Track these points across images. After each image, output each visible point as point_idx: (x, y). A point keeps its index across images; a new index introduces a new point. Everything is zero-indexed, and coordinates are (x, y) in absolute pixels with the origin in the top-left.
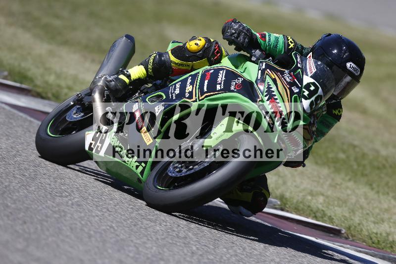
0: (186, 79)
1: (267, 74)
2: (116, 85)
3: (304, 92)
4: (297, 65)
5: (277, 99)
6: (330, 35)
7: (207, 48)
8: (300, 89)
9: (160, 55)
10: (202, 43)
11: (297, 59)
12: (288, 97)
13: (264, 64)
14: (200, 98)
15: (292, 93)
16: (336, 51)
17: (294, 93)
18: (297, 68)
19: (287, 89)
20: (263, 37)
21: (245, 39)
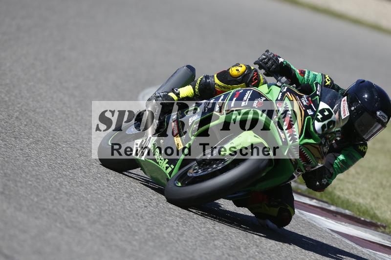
1: (286, 96)
3: (318, 115)
4: (316, 92)
7: (246, 74)
8: (315, 112)
9: (207, 77)
11: (317, 88)
12: (302, 117)
13: (286, 88)
16: (366, 96)
18: (316, 95)
19: (302, 110)
20: (303, 73)
21: (273, 65)
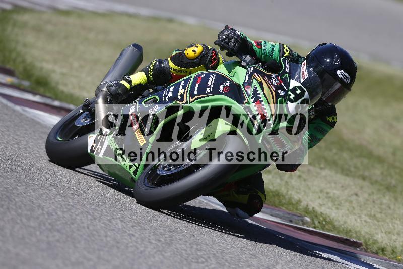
0: (180, 84)
1: (254, 78)
3: (290, 95)
4: (285, 69)
5: (262, 101)
7: (203, 55)
8: (286, 92)
9: (160, 61)
11: (285, 65)
12: (273, 100)
13: (252, 68)
14: (191, 101)
15: (278, 96)
17: (280, 96)
18: (285, 72)
19: (273, 92)
20: (259, 45)
21: (235, 44)
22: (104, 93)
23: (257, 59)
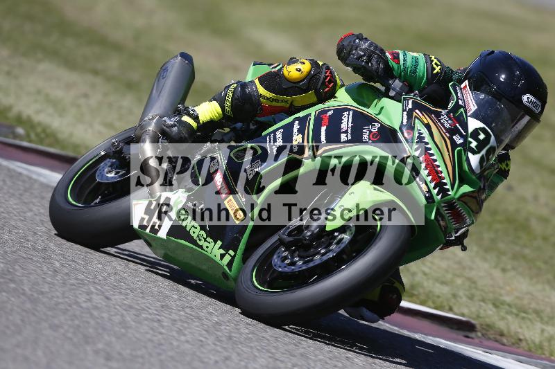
0: (291, 125)
1: (416, 117)
2: (179, 132)
3: (470, 142)
4: (457, 102)
5: (433, 155)
6: (493, 52)
7: (314, 76)
8: (465, 138)
9: (243, 86)
10: (306, 67)
11: (456, 92)
12: (448, 152)
13: (410, 102)
15: (454, 145)
17: (457, 145)
18: (458, 106)
19: (446, 138)
20: (396, 57)
22: (151, 133)
23: (410, 84)
